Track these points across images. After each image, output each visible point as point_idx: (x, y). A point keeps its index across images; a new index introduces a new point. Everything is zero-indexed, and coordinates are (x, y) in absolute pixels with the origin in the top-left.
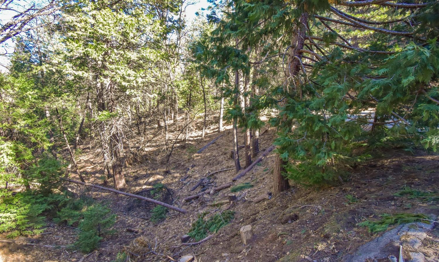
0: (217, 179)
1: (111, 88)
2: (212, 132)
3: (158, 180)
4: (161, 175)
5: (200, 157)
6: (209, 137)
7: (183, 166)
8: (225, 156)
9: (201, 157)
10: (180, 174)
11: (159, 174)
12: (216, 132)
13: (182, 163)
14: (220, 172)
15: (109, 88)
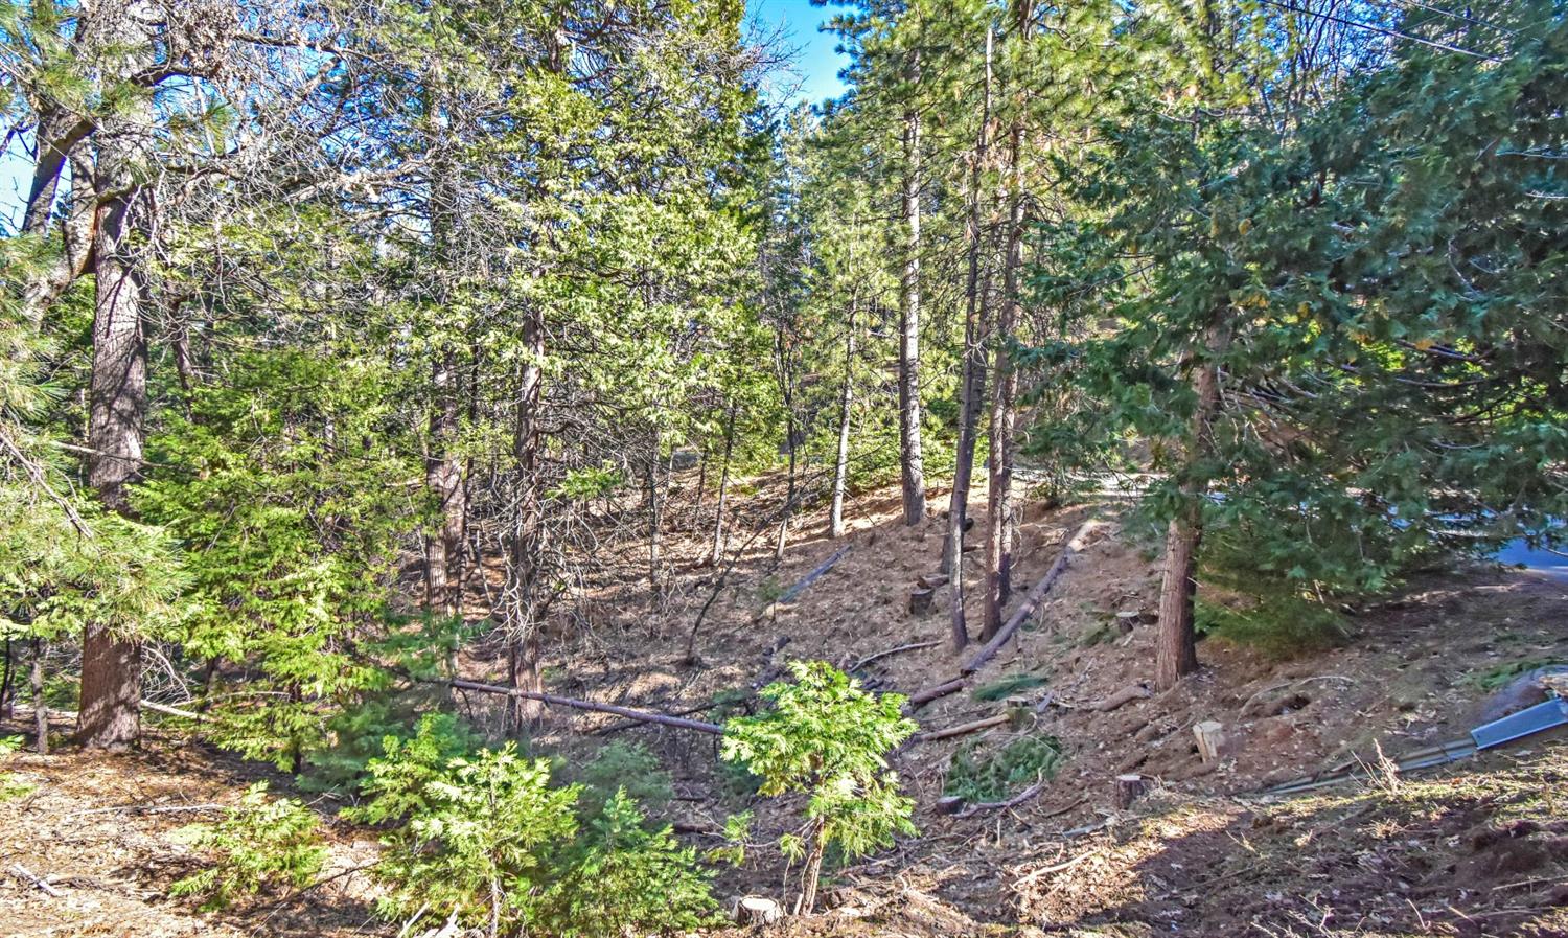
0: (892, 674)
1: (537, 395)
2: (803, 536)
3: (664, 688)
4: (670, 673)
5: (794, 615)
6: (800, 554)
7: (744, 641)
8: (889, 608)
9: (801, 613)
10: (741, 667)
11: (658, 669)
12: (819, 536)
13: (739, 635)
14: (894, 654)
15: (532, 396)
